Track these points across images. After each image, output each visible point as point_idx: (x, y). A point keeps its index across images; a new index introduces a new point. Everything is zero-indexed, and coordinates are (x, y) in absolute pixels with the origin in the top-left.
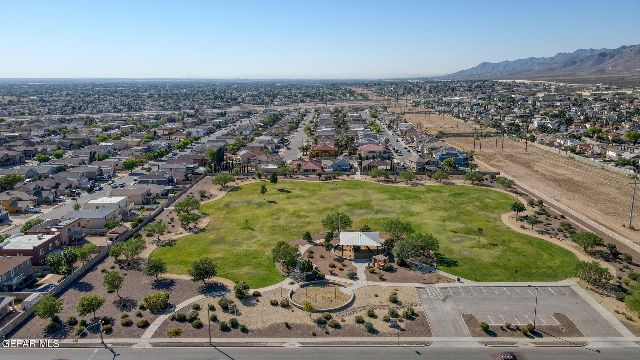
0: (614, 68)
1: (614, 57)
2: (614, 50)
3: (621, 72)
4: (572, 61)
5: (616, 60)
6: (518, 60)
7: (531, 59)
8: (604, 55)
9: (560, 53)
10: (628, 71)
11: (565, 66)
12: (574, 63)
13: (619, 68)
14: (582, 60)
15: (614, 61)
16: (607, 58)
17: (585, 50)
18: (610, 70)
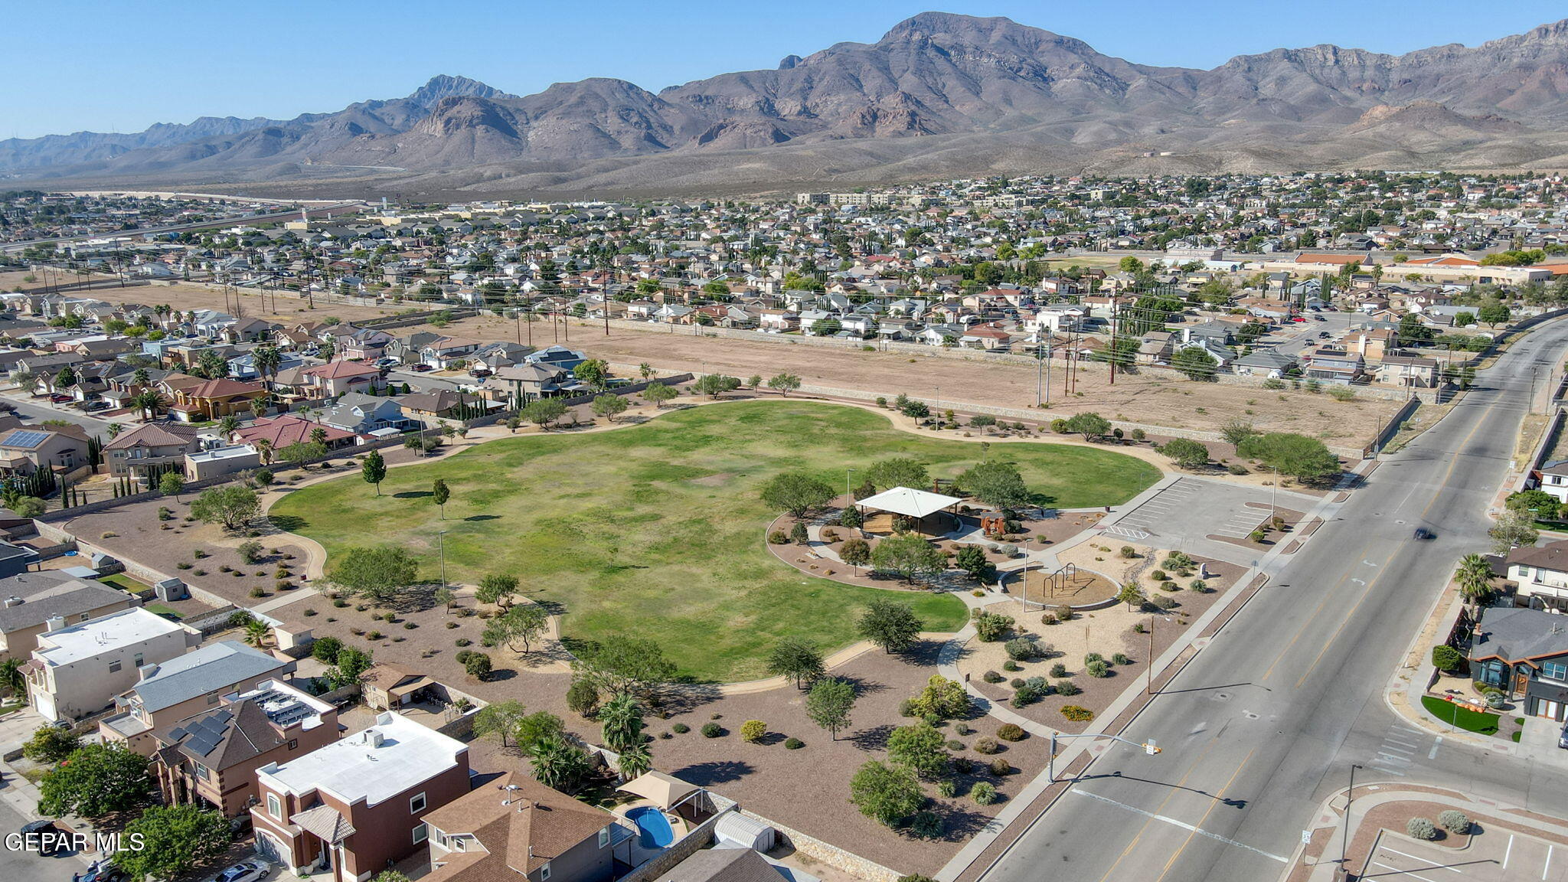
0: (316, 164)
1: (298, 138)
2: (289, 123)
3: (336, 172)
4: (207, 146)
5: (306, 145)
6: (48, 138)
7: (85, 136)
8: (274, 135)
9: (159, 125)
10: (348, 170)
11: (193, 156)
12: (211, 150)
13: (328, 164)
14: (229, 144)
15: (302, 148)
16: (285, 140)
17: (218, 120)
18: (309, 168)
